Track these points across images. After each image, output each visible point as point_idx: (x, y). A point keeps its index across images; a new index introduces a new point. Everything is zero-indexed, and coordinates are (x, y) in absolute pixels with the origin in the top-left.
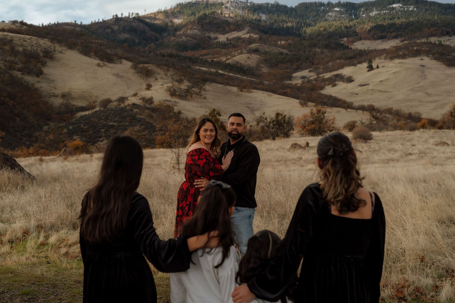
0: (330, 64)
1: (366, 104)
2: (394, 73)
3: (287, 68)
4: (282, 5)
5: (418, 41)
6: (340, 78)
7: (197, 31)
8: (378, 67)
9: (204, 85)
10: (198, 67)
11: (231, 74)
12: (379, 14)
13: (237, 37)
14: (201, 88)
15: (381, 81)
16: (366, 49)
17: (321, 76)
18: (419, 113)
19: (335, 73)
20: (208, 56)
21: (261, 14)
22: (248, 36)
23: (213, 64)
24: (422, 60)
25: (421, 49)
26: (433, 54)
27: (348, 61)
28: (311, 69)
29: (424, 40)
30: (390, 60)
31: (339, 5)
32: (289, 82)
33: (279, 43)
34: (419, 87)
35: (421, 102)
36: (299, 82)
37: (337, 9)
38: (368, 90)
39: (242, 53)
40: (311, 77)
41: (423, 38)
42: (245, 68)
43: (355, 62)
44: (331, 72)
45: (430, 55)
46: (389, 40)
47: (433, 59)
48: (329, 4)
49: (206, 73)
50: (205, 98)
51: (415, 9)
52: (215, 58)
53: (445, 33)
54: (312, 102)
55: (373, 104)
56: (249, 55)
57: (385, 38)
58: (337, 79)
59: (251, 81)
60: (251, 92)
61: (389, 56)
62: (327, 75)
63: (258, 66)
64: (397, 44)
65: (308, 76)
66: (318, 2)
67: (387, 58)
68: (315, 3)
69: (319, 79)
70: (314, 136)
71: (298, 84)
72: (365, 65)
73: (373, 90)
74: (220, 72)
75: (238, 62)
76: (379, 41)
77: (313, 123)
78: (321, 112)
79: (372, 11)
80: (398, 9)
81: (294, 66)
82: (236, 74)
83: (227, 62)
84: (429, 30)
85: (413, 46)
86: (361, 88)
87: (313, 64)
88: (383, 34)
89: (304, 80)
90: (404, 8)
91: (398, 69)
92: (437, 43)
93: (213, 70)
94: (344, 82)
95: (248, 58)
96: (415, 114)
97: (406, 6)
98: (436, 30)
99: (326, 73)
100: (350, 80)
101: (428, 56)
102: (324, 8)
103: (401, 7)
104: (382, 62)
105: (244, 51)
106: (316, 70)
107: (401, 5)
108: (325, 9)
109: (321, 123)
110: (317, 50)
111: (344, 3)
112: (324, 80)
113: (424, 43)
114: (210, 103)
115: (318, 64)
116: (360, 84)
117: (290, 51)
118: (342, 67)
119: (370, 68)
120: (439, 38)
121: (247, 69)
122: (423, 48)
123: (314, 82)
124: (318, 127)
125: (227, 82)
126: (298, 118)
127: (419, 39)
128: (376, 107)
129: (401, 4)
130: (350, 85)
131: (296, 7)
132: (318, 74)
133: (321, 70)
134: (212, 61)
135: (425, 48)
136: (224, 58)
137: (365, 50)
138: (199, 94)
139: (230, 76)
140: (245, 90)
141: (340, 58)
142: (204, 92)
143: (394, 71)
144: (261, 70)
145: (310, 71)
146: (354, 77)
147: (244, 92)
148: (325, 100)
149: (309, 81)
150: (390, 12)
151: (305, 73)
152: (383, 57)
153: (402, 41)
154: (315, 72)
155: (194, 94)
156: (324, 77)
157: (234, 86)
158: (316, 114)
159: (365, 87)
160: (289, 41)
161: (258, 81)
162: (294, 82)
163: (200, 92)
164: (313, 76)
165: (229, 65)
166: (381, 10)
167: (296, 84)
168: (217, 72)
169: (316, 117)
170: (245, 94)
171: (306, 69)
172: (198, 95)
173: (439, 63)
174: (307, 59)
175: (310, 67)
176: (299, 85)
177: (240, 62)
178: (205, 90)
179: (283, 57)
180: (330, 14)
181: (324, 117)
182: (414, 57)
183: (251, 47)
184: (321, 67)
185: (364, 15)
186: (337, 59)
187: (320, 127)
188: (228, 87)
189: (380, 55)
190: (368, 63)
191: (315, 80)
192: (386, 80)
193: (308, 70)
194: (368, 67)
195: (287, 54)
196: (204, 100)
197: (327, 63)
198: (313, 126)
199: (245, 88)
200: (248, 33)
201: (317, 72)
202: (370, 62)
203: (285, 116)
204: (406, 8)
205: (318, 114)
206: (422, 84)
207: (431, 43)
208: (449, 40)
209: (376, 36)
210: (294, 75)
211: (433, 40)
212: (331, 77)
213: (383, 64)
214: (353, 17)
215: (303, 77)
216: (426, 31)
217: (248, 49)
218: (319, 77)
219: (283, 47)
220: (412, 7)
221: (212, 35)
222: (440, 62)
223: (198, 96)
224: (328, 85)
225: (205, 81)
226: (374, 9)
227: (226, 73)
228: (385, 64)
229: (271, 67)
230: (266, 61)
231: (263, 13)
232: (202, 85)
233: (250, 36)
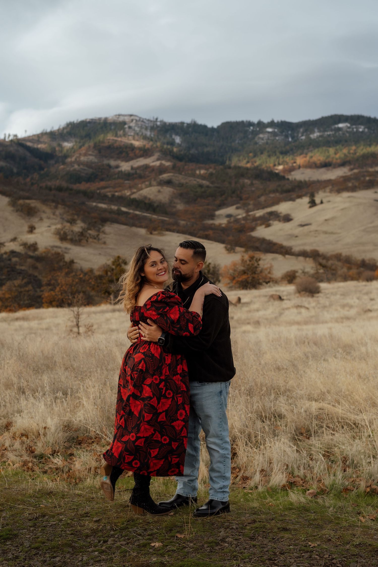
0: (262, 199)
1: (308, 248)
2: (342, 209)
3: (208, 205)
4: (201, 125)
5: (371, 170)
6: (275, 216)
7: (93, 157)
8: (322, 202)
9: (103, 226)
10: (94, 204)
11: (137, 213)
12: (321, 136)
13: (143, 166)
14: (99, 231)
15: (326, 220)
16: (307, 179)
17: (252, 215)
18: (374, 260)
19: (269, 210)
20: (108, 190)
21: (174, 136)
22: (158, 163)
23: (114, 200)
24: (376, 194)
25: (375, 180)
27: (284, 195)
28: (239, 205)
29: (377, 169)
30: (337, 193)
31: (272, 124)
32: (211, 222)
33: (198, 172)
34: (374, 227)
35: (376, 246)
36: (224, 222)
37: (269, 130)
38: (310, 232)
39: (150, 185)
40: (239, 215)
41: (376, 165)
42: (155, 205)
43: (294, 196)
44: (263, 208)
46: (335, 168)
48: (260, 124)
49: (105, 210)
50: (105, 243)
51: (366, 130)
52: (116, 192)
54: (241, 246)
55: (317, 248)
56: (159, 188)
57: (331, 166)
58: (272, 217)
59: (163, 221)
60: (163, 235)
61: (336, 188)
62: (259, 213)
63: (171, 201)
64: (345, 173)
65: (234, 215)
66: (247, 121)
67: (333, 191)
68: (243, 122)
69: (249, 218)
70: (246, 289)
71: (222, 224)
72: (306, 200)
73: (316, 231)
74: (124, 209)
75: (145, 197)
76: (323, 170)
77: (244, 272)
78: (255, 259)
79: (313, 132)
80: (345, 129)
81: (218, 202)
82: (144, 213)
83: (133, 196)
85: (364, 176)
86: (301, 229)
87: (241, 199)
88: (327, 161)
89: (230, 219)
90: (353, 129)
91: (347, 205)
93: (114, 208)
94: (280, 221)
95: (159, 191)
97: (354, 126)
99: (258, 209)
100: (287, 219)
103: (349, 128)
104: (327, 196)
105: (154, 183)
106: (244, 206)
107: (349, 125)
108: (255, 129)
109: (255, 273)
110: (246, 181)
111: (278, 122)
112: (255, 219)
114: (111, 249)
115: (247, 199)
116: (300, 223)
117: (212, 183)
118: (277, 202)
119: (313, 204)
121: (158, 206)
122: (377, 179)
123: (243, 222)
124: (250, 278)
125: (133, 222)
126: (226, 267)
127: (372, 167)
128: (320, 253)
129: (349, 123)
130: (287, 226)
131: (218, 127)
132: (248, 211)
133: (251, 207)
134: (113, 196)
136: (128, 192)
137: (305, 182)
138: (96, 238)
139: (136, 215)
140: (156, 232)
141: (274, 191)
142: (104, 236)
143: (342, 207)
144: (175, 207)
145: (237, 208)
146: (293, 215)
147: (154, 234)
148: (257, 244)
149: (237, 221)
150: (335, 133)
151: (231, 210)
152: (328, 189)
153: (351, 170)
154: (244, 209)
155: (91, 238)
156: (255, 215)
157: (141, 227)
158: (248, 262)
159: (306, 227)
160: (211, 170)
161: (172, 220)
162: (217, 222)
163: (98, 235)
164: (241, 214)
165: (134, 200)
166: (325, 131)
167: (220, 224)
168: (119, 210)
169: (249, 265)
170: (155, 237)
171: (232, 205)
172: (95, 239)
174: (233, 192)
175: (237, 203)
176: (223, 226)
177: (149, 196)
178: (104, 232)
179: (203, 190)
180: (261, 136)
181: (258, 265)
182: (367, 189)
183: (162, 177)
184: (251, 202)
185: (303, 138)
186: (270, 192)
187: (253, 278)
188: (134, 229)
189: (325, 187)
190: (310, 197)
191: (245, 219)
192: (333, 218)
193: (234, 207)
194: (309, 202)
195: (208, 187)
196: (103, 246)
197: (259, 197)
198: (245, 277)
199: (155, 229)
200: (158, 159)
201: (246, 208)
202: (312, 196)
203: (210, 264)
204: (356, 128)
205: (250, 261)
206: (376, 223)
209: (318, 164)
210: (218, 213)
212: (264, 215)
213: (328, 199)
214: (290, 139)
215: (229, 216)
217: (158, 180)
218: (249, 215)
219: (203, 177)
220: (363, 127)
221: (113, 163)
223: (95, 241)
224: (261, 225)
225: (104, 221)
226: (316, 130)
227: (131, 211)
228: (331, 198)
229: (188, 202)
230: (181, 195)
231: (177, 134)
232: (100, 226)
233: (161, 164)
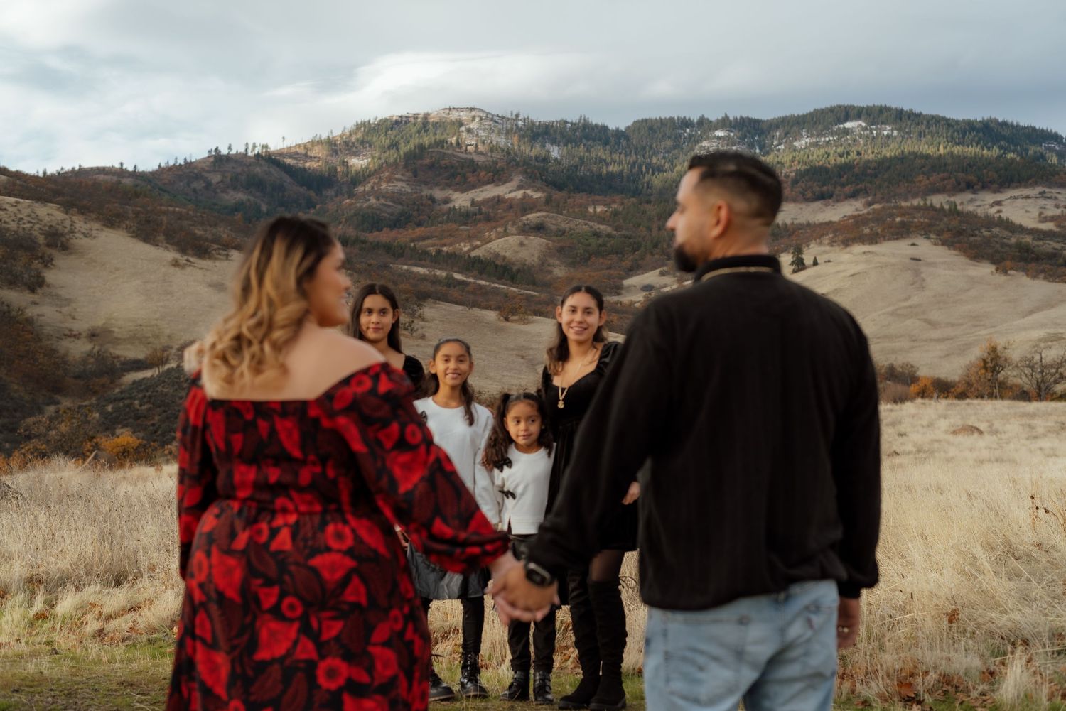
2: (852, 275)
3: (609, 268)
4: (596, 126)
5: (903, 204)
7: (404, 184)
8: (815, 263)
9: (420, 306)
10: (405, 267)
11: (482, 282)
12: (813, 145)
13: (494, 198)
14: (413, 315)
16: (788, 222)
18: (912, 366)
20: (429, 242)
21: (548, 146)
22: (519, 194)
23: (439, 259)
24: (913, 247)
25: (912, 222)
26: (939, 233)
28: (665, 268)
29: (916, 202)
30: (842, 247)
31: (724, 123)
32: (616, 298)
33: (591, 210)
34: (910, 307)
35: (914, 341)
36: (638, 298)
37: (720, 133)
39: (506, 234)
40: (665, 286)
41: (915, 196)
42: (515, 268)
45: (932, 236)
46: (838, 201)
47: (940, 243)
48: (702, 122)
49: (424, 279)
50: (423, 337)
51: (895, 133)
52: (445, 245)
53: (963, 185)
56: (522, 238)
57: (831, 196)
59: (528, 298)
60: (529, 323)
61: (841, 238)
63: (543, 263)
64: (857, 210)
65: (658, 286)
66: (678, 119)
67: (835, 242)
68: (672, 119)
71: (635, 303)
72: (787, 258)
74: (458, 276)
75: (497, 255)
76: (817, 204)
79: (798, 137)
80: (857, 131)
81: (627, 263)
82: (494, 283)
83: (473, 254)
84: (928, 179)
85: (892, 215)
87: (669, 257)
88: (825, 188)
89: (650, 294)
90: (871, 130)
91: (860, 268)
92: (946, 207)
93: (441, 273)
95: (522, 244)
96: (902, 367)
97: (874, 127)
98: (943, 179)
101: (928, 238)
102: (692, 131)
103: (864, 129)
104: (825, 252)
105: (512, 229)
107: (864, 124)
108: (694, 133)
111: (735, 119)
113: (918, 208)
117: (617, 229)
119: (799, 265)
120: (949, 196)
121: (519, 271)
122: (916, 220)
125: (476, 299)
127: (906, 200)
129: (863, 122)
131: (628, 128)
132: (681, 280)
134: (439, 252)
135: (919, 219)
136: (465, 246)
137: (785, 225)
138: (409, 328)
139: (481, 287)
140: (516, 318)
142: (422, 323)
143: (852, 272)
144: (550, 272)
145: (662, 274)
147: (512, 322)
150: (839, 139)
151: (651, 277)
152: (826, 240)
153: (870, 204)
154: (674, 276)
157: (488, 308)
160: (615, 206)
161: (544, 296)
162: (626, 299)
163: (411, 323)
164: (669, 284)
165: (477, 260)
166: (820, 135)
167: (632, 303)
168: (449, 278)
170: (514, 326)
171: (654, 268)
172: (406, 329)
173: (953, 252)
174: (656, 246)
175: (663, 265)
176: (637, 305)
177: (502, 253)
178: (422, 318)
179: (600, 241)
180: (705, 143)
182: (897, 239)
183: (527, 219)
185: (782, 147)
188: (477, 312)
189: (820, 236)
190: (794, 253)
192: (836, 292)
193: (658, 271)
194: (793, 263)
195: (609, 236)
196: (420, 342)
199: (514, 311)
200: (519, 188)
201: (678, 274)
202: (798, 251)
204: (875, 130)
206: (915, 300)
207: (932, 207)
208: (972, 201)
209: (809, 194)
210: (626, 282)
211: (938, 200)
213: (826, 257)
214: (758, 151)
215: (648, 288)
216: (920, 182)
217: (520, 224)
219: (601, 219)
220: (888, 128)
221: (438, 194)
222: (955, 249)
223: (406, 333)
225: (423, 297)
226: (804, 134)
227: (471, 280)
228: (832, 256)
229: (573, 264)
230: (561, 250)
231: (554, 142)
232: (416, 307)
233: (525, 195)
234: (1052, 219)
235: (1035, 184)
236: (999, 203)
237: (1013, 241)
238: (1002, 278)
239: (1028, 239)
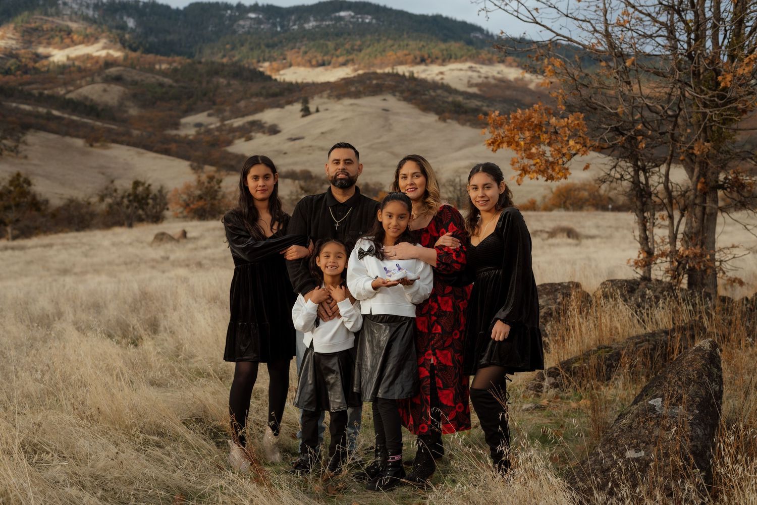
0: (242, 104)
1: (298, 168)
2: (343, 120)
3: (171, 110)
4: (162, 5)
5: (379, 71)
6: (258, 126)
7: (14, 42)
8: (317, 111)
9: (24, 134)
10: (14, 105)
11: (74, 118)
12: (317, 27)
13: (83, 56)
14: (18, 140)
15: (322, 133)
16: (299, 81)
17: (228, 124)
18: (381, 184)
19: (250, 118)
20: (34, 86)
21: (125, 18)
22: (103, 53)
23: (41, 99)
24: (384, 102)
25: (384, 84)
26: (402, 92)
27: (271, 100)
28: (211, 111)
29: (388, 70)
30: (336, 100)
31: (255, 8)
32: (174, 132)
33: (157, 67)
34: (382, 143)
35: (384, 166)
36: (191, 132)
37: (252, 15)
38: (303, 147)
39: (93, 82)
40: (211, 124)
41: (387, 66)
42: (100, 108)
43: (282, 101)
44: (243, 116)
45: (397, 94)
46: (334, 67)
47: (402, 99)
48: (240, 6)
49: (29, 114)
50: (26, 157)
51: (374, 21)
52: (46, 89)
53: (418, 60)
54: (212, 165)
55: (311, 169)
56: (105, 86)
57: (329, 64)
58: (254, 128)
59: (109, 131)
60: (108, 148)
61: (335, 93)
62: (238, 122)
63: (121, 104)
64: (347, 74)
65: (205, 123)
66: (222, 3)
67: (331, 96)
68: (217, 3)
69: (224, 128)
70: (204, 220)
71: (189, 135)
72: (298, 107)
73: (310, 146)
74: (56, 113)
75: (86, 98)
76: (321, 69)
77: (200, 197)
78: (215, 180)
79: (308, 21)
80: (347, 19)
81: (184, 107)
82: (83, 118)
83: (68, 96)
84: (396, 54)
85: (370, 79)
86: (292, 143)
87: (214, 103)
88: (325, 58)
89: (200, 130)
90: (358, 18)
91: (348, 115)
92: (407, 74)
93: (42, 110)
94: (264, 133)
95: (105, 90)
96: (374, 185)
97: (359, 16)
98: (406, 55)
99: (236, 117)
100: (274, 130)
101: (394, 95)
102: (231, 12)
103: (353, 17)
104: (324, 103)
105: (98, 79)
106: (219, 112)
107: (353, 14)
108: (233, 14)
109: (214, 198)
110: (221, 80)
111: (263, 6)
112: (233, 130)
113: (388, 74)
114: (35, 165)
115: (223, 103)
116: (290, 137)
117: (177, 81)
118: (260, 109)
119: (306, 112)
120: (410, 67)
121: (103, 110)
122: (386, 83)
123: (216, 133)
124: (209, 205)
125: (67, 129)
126: (176, 190)
127: (381, 68)
128: (313, 175)
129: (353, 11)
130: (274, 139)
131: (185, 8)
132: (223, 120)
133: (227, 114)
134: (41, 94)
135: (389, 82)
136: (62, 90)
137: (297, 83)
138: (15, 150)
139: (73, 121)
140: (98, 144)
141: (257, 95)
142: (25, 147)
143: (342, 117)
144: (126, 112)
145: (209, 115)
146: (281, 126)
147: (96, 147)
148: (233, 163)
149: (209, 132)
150: (336, 23)
151: (201, 118)
152: (325, 94)
153: (356, 70)
154: (218, 117)
155: (6, 150)
156: (232, 125)
157: (77, 136)
158: (206, 184)
159: (297, 142)
160: (175, 65)
161: (122, 129)
162: (182, 132)
163: (16, 147)
164: (214, 123)
165: (70, 101)
166: (323, 20)
167: (187, 136)
168: (49, 114)
169: (207, 188)
170: (97, 151)
171: (203, 111)
172: (12, 151)
173: (411, 106)
174: (205, 95)
175: (210, 109)
176: (191, 137)
177: (90, 96)
178: (25, 143)
179: (164, 90)
180: (241, 23)
181: (220, 187)
182: (373, 95)
183: (110, 72)
184: (228, 108)
185: (296, 27)
186: (252, 96)
187: (213, 205)
188: (68, 140)
189: (321, 92)
190: (302, 103)
191: (219, 129)
192: (331, 131)
193: (206, 113)
194: (302, 110)
195: (170, 86)
196: (23, 161)
197: (238, 102)
198: (201, 203)
199: (97, 140)
200: (104, 48)
201: (221, 116)
202: (306, 102)
203: (149, 185)
204: (361, 18)
205: (209, 183)
206: (385, 138)
207: (397, 75)
208: (424, 71)
209: (314, 62)
210: (183, 121)
211: (402, 70)
212: (244, 125)
213: (325, 106)
214: (279, 29)
215: (199, 125)
216: (390, 56)
217: (104, 75)
218: (225, 125)
219: (164, 73)
220: (370, 17)
221: (41, 50)
222: (412, 104)
223: (12, 154)
224: (240, 137)
225: (26, 127)
226: (312, 19)
227: (66, 116)
228: (328, 106)
229: (144, 106)
230: (135, 96)
231: (129, 16)
232: (20, 135)
233: (108, 54)
234: (477, 85)
235: (466, 61)
236: (442, 73)
237: (450, 99)
238: (442, 125)
239: (460, 99)
